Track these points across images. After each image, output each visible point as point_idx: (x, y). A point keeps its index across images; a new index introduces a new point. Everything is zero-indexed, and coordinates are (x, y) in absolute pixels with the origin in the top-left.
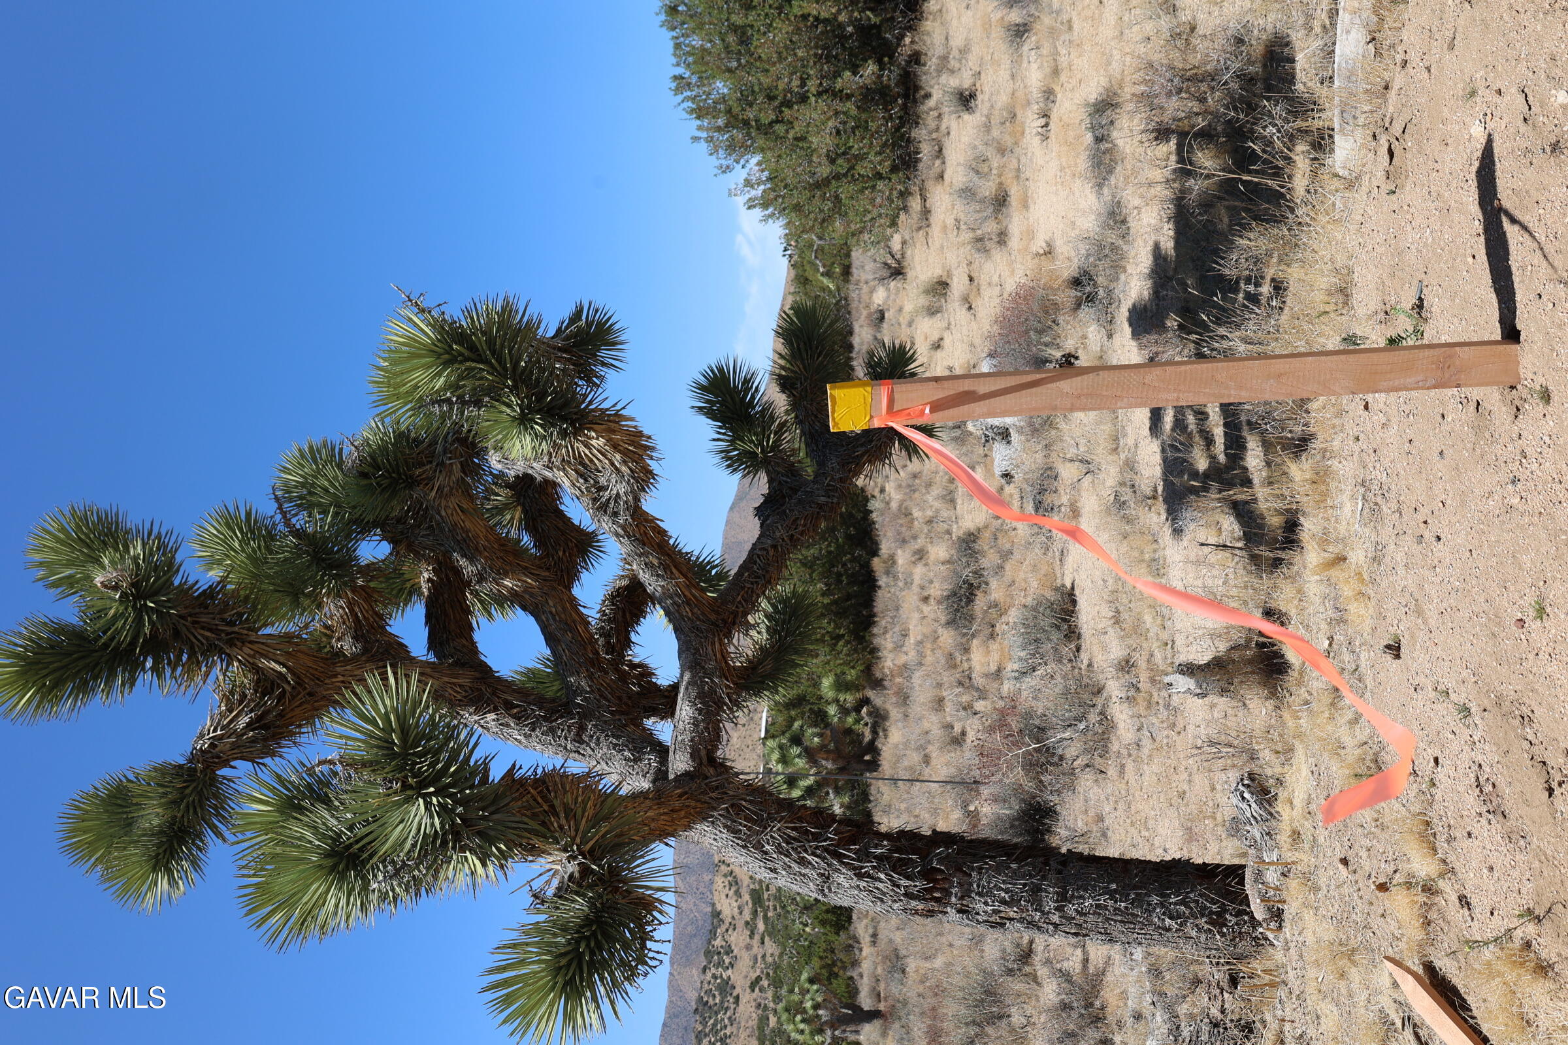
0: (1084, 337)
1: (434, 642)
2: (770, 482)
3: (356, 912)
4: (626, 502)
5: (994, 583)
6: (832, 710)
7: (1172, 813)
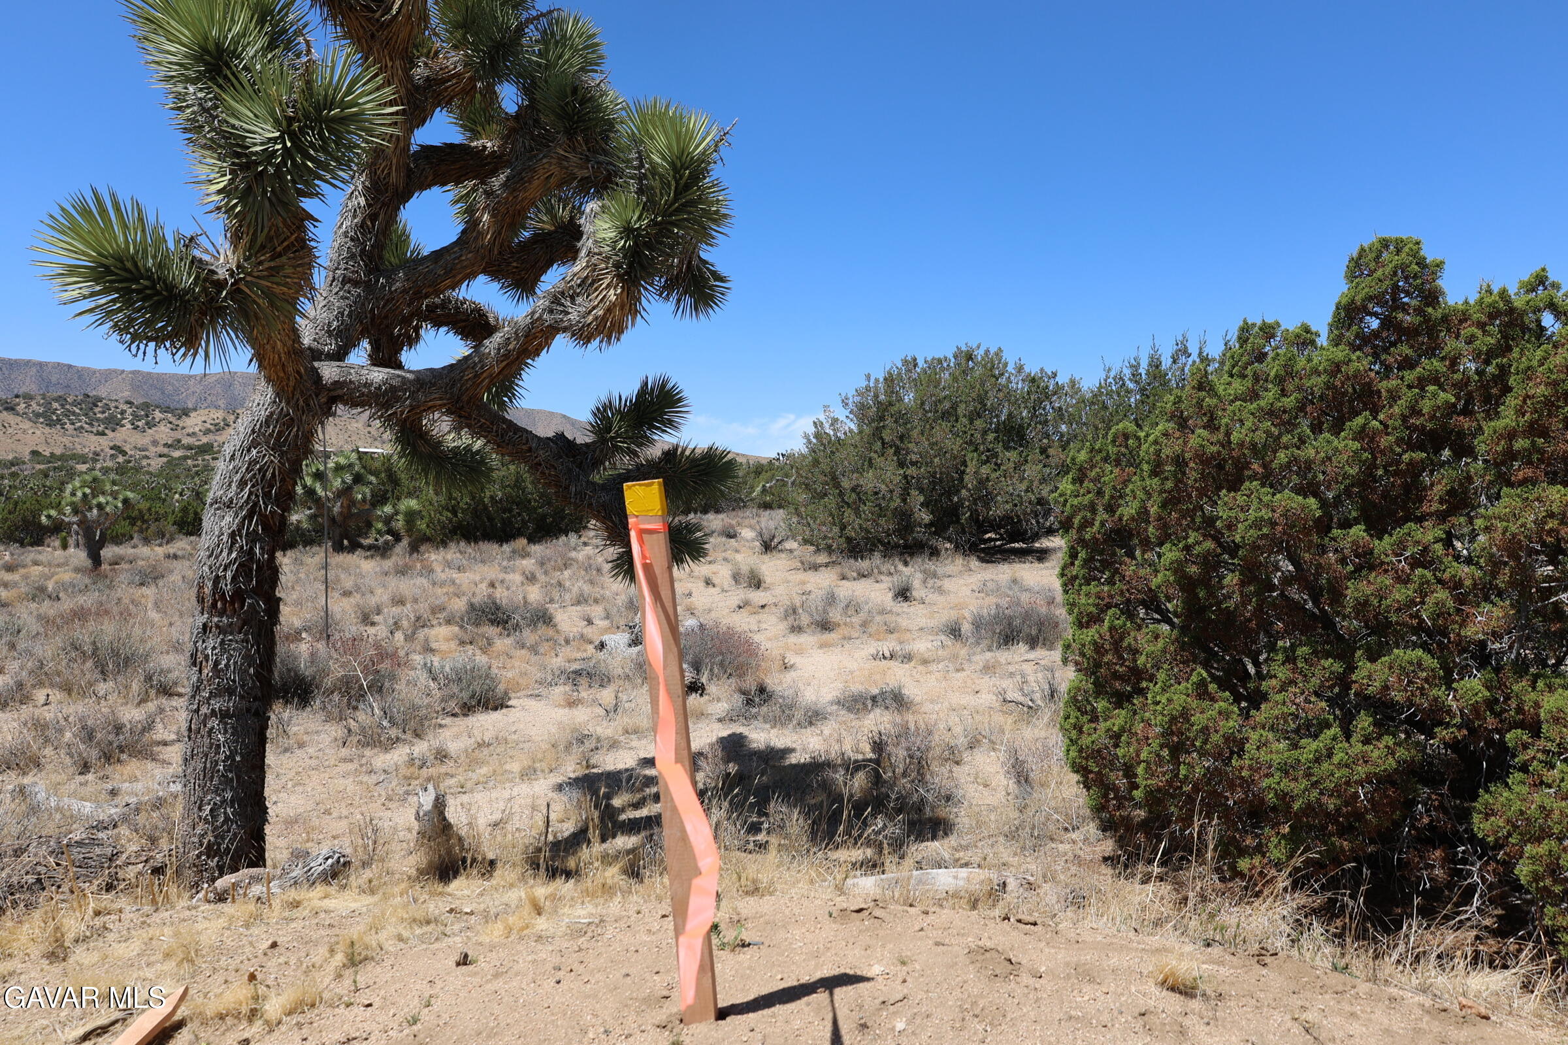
0: (719, 700)
1: (427, 150)
2: (586, 445)
3: (163, 71)
4: (562, 320)
5: (509, 641)
6: (388, 509)
7: (310, 805)
